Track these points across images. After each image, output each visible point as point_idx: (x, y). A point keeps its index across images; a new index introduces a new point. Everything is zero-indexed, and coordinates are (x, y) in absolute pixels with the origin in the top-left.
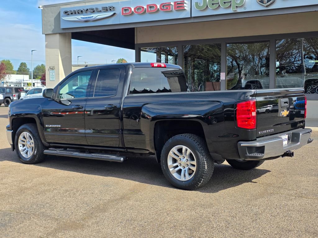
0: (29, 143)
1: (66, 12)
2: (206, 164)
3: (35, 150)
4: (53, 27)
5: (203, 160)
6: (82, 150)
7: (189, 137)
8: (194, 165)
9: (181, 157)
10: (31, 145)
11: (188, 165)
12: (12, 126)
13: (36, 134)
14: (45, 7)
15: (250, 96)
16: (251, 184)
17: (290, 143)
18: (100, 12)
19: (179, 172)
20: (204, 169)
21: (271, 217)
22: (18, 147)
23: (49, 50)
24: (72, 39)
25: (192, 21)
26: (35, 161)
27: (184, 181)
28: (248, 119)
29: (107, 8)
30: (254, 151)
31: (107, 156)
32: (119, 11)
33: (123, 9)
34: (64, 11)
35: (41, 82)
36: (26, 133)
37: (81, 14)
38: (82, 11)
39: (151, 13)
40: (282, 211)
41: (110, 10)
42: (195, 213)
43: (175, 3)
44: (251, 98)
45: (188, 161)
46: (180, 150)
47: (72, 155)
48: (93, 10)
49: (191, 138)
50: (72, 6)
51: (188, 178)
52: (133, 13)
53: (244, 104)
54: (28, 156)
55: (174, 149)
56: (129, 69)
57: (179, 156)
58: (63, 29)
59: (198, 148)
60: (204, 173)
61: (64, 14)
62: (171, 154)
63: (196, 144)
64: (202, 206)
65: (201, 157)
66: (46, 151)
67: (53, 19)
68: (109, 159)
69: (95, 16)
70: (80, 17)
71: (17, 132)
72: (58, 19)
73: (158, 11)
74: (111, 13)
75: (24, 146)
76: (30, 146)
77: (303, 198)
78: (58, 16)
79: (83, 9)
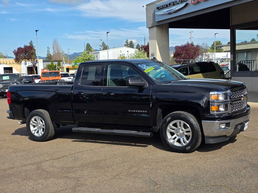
4: (152, 22)
14: (147, 5)
34: (157, 7)
41: (184, 1)
48: (174, 3)
52: (199, 1)
61: (157, 9)
67: (152, 14)
69: (174, 8)
70: (165, 11)
74: (184, 4)
78: (154, 12)
79: (168, 4)
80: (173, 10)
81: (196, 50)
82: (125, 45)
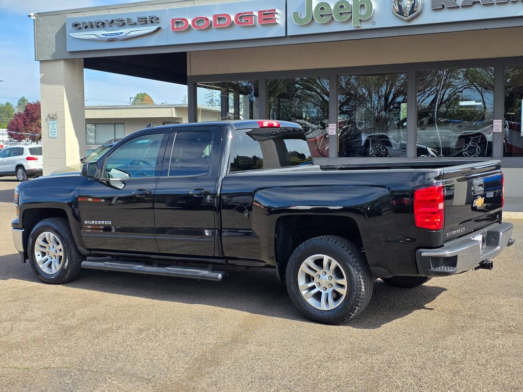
0: (53, 250)
1: (76, 25)
2: (363, 284)
3: (65, 262)
4: (54, 50)
5: (358, 277)
6: (148, 262)
7: (334, 241)
8: (342, 286)
9: (320, 272)
10: (57, 252)
11: (332, 286)
12: (23, 222)
13: (67, 236)
14: (39, 15)
15: (435, 178)
16: (425, 311)
17: (485, 246)
18: (136, 25)
19: (318, 296)
20: (361, 291)
21: (478, 367)
22: (35, 256)
23: (45, 86)
24: (84, 69)
25: (288, 42)
26: (65, 278)
27: (327, 311)
28: (432, 215)
29: (146, 18)
30: (441, 263)
31: (194, 270)
32: (166, 23)
33: (173, 20)
34: (73, 22)
35: (7, 133)
36: (49, 234)
37: (103, 28)
38: (103, 24)
39: (221, 28)
40: (491, 357)
41: (152, 22)
42: (360, 363)
43: (260, 12)
44: (435, 181)
45: (332, 278)
46: (319, 262)
47: (131, 270)
48: (123, 22)
49: (338, 243)
50: (87, 14)
51: (333, 305)
52: (190, 27)
53: (423, 191)
54: (52, 272)
55: (310, 261)
56: (227, 132)
57: (316, 272)
58: (72, 52)
59: (351, 260)
60: (359, 298)
61: (73, 27)
62: (303, 267)
63: (346, 253)
64: (366, 351)
65: (354, 272)
66: (85, 263)
67: (54, 35)
68: (197, 276)
69: (126, 31)
70: (100, 33)
71: (32, 233)
72: (62, 35)
73: (232, 25)
74: (154, 28)
75: (44, 254)
76: (56, 254)
77: (514, 334)
78: (65, 29)
79: (105, 21)
80: (123, 34)
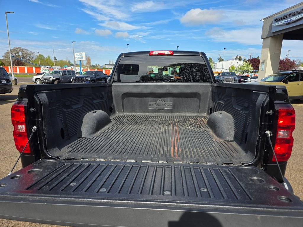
1: (276, 20)
4: (268, 33)
14: (266, 18)
23: (263, 49)
48: (294, 13)
61: (274, 21)
69: (295, 18)
70: (283, 22)
72: (271, 26)
78: (272, 23)
79: (287, 15)
80: (293, 20)
81: (292, 64)
82: (236, 59)
